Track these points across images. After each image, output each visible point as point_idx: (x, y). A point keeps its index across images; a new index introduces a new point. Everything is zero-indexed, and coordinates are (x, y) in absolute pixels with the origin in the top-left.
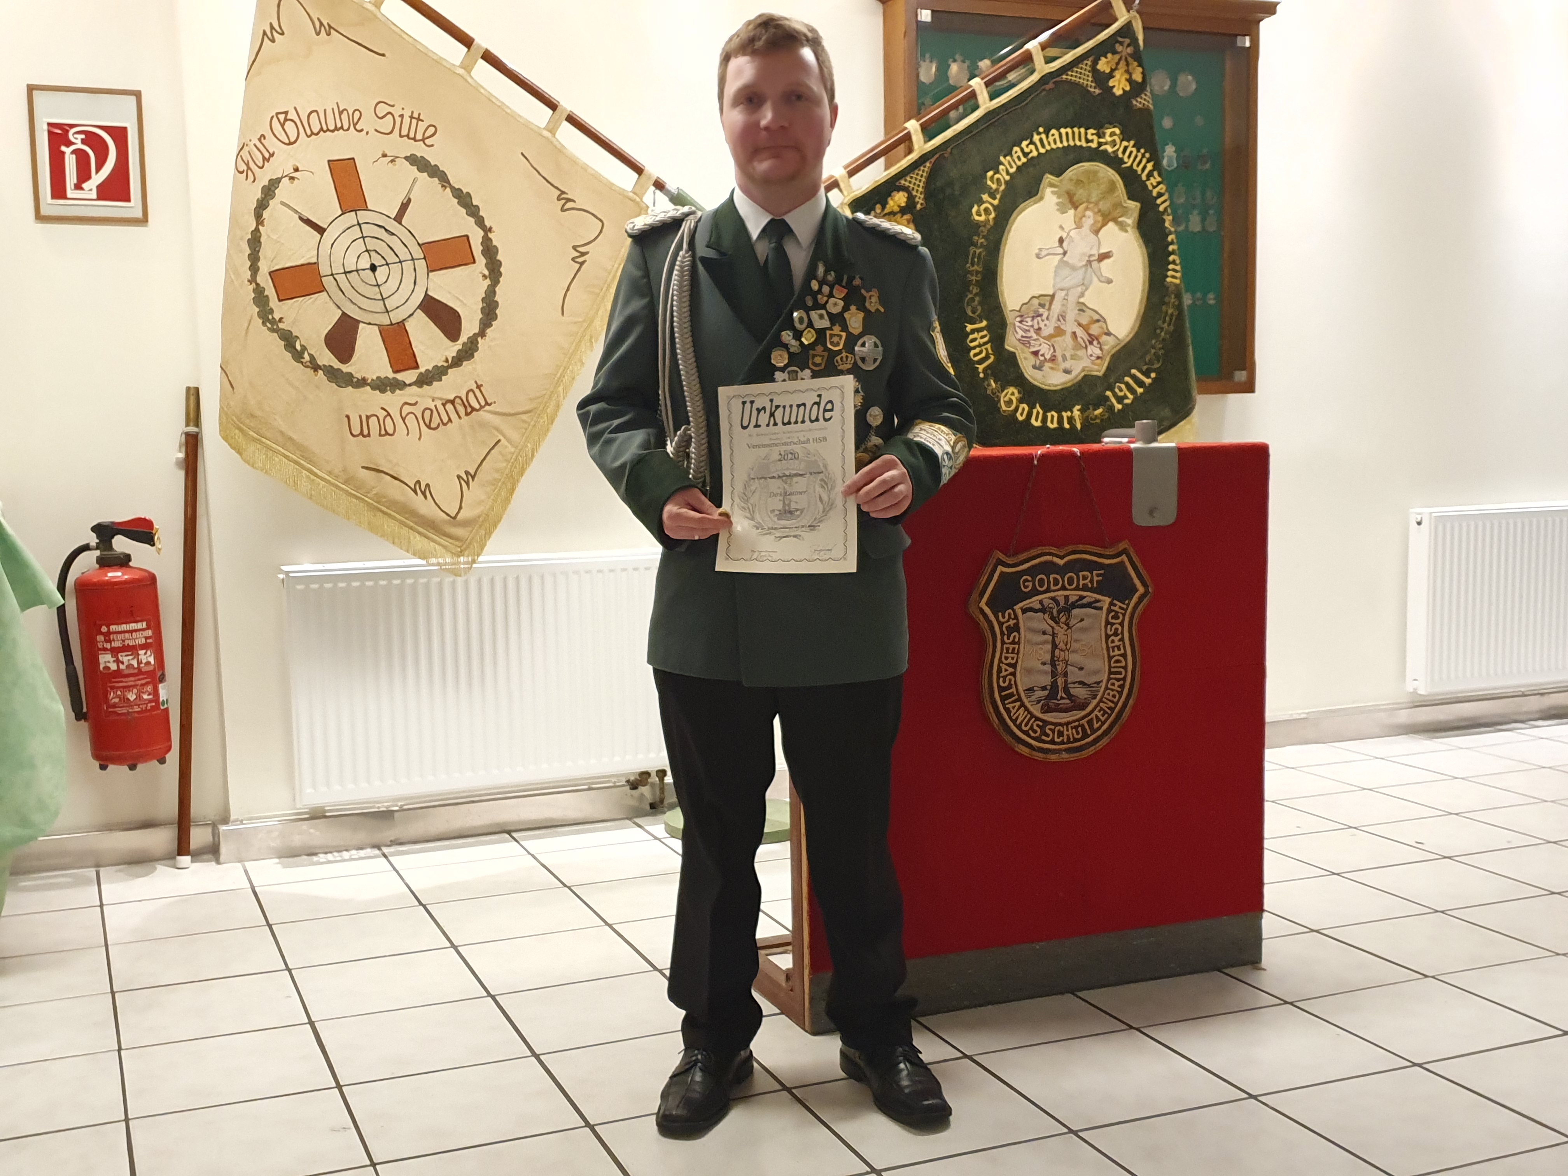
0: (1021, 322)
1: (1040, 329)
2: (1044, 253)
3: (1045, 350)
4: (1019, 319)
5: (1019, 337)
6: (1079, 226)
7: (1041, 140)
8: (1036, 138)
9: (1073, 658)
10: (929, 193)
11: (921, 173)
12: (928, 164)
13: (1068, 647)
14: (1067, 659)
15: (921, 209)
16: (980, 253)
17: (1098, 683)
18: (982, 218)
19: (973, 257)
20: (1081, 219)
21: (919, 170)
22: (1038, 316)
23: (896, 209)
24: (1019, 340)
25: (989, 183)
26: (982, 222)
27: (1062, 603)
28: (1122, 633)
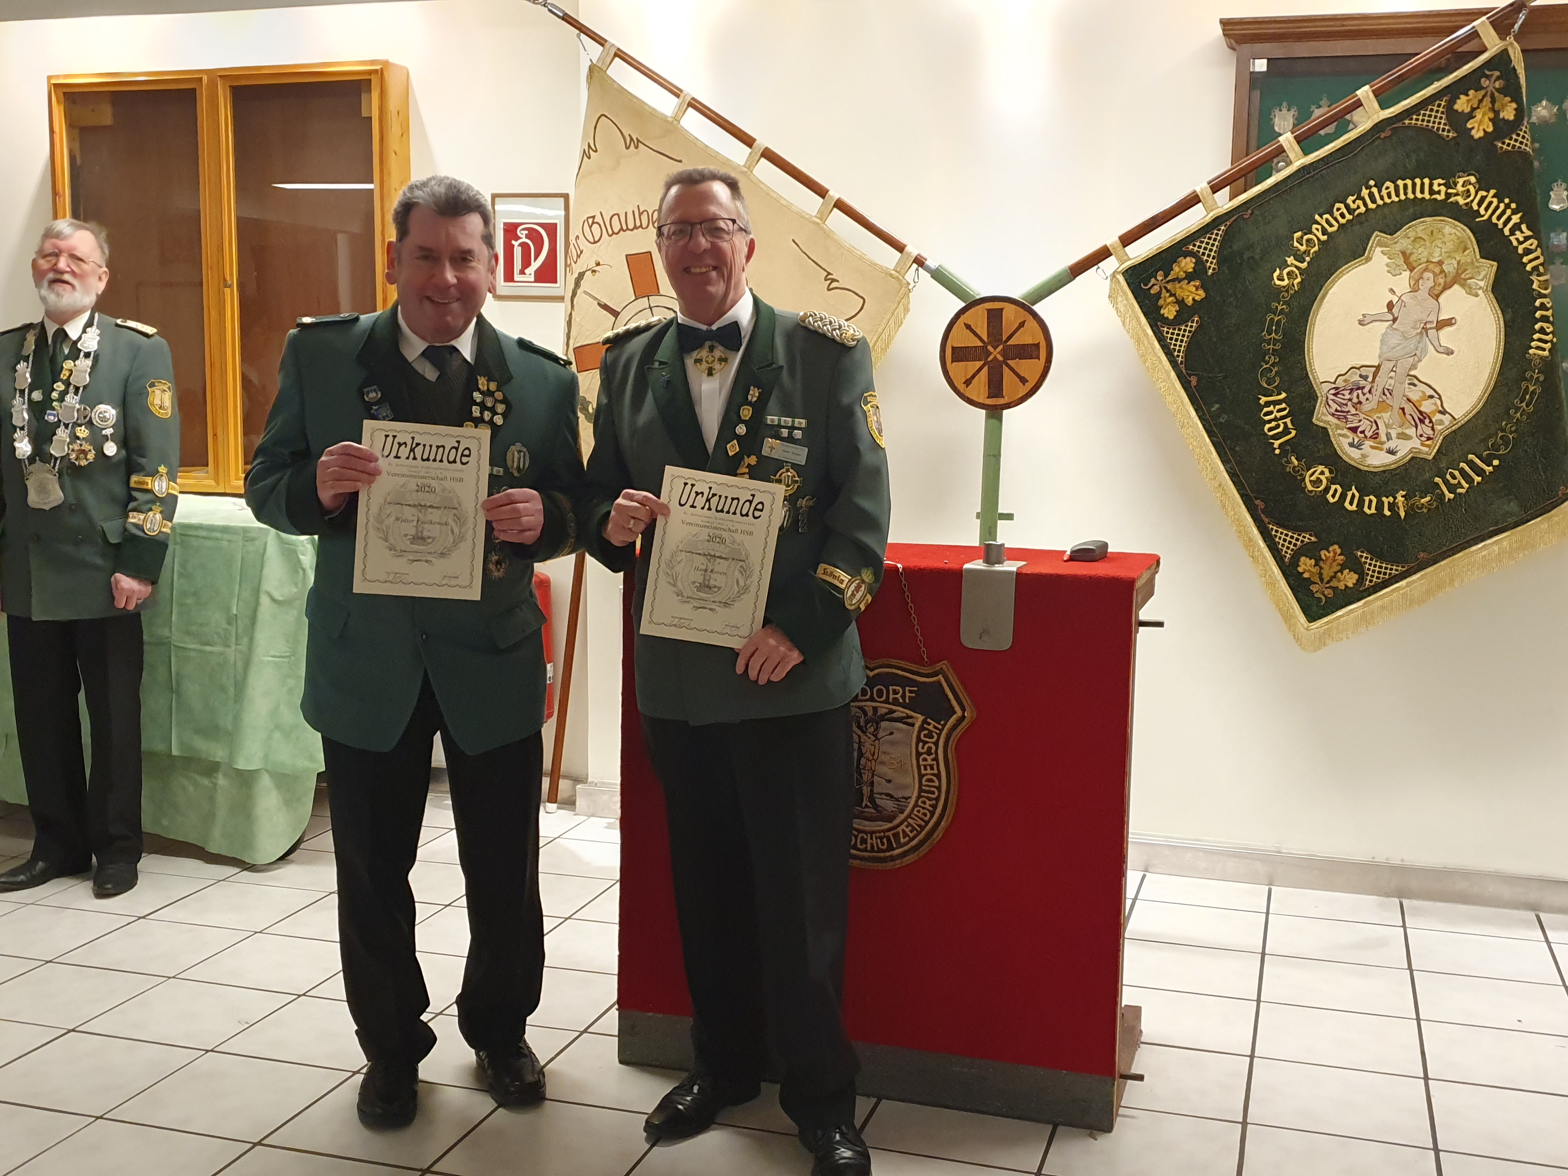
0: (1335, 395)
1: (1360, 403)
2: (1367, 320)
3: (1364, 425)
4: (1333, 391)
5: (1332, 411)
6: (1415, 289)
7: (1371, 195)
8: (1365, 192)
9: (880, 769)
10: (1223, 258)
11: (1214, 236)
12: (1223, 228)
13: (875, 757)
14: (873, 769)
15: (1213, 274)
16: (1279, 321)
17: (907, 798)
18: (1286, 282)
19: (1270, 325)
20: (1418, 281)
21: (1212, 234)
22: (1358, 389)
23: (1182, 275)
24: (1333, 415)
25: (1296, 244)
26: (1284, 287)
27: (870, 713)
28: (936, 754)
